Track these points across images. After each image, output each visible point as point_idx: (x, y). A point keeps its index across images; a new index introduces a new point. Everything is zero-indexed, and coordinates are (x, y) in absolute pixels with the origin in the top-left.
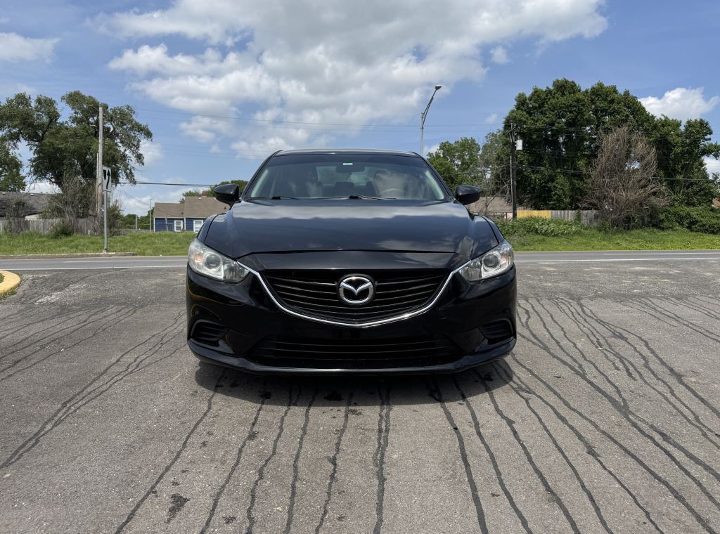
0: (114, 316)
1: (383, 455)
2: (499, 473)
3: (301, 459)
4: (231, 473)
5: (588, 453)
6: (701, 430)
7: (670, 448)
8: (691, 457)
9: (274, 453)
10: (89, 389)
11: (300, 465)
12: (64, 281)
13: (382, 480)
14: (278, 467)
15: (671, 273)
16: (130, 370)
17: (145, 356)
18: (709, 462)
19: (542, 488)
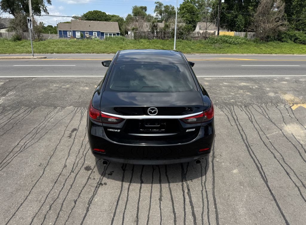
0: (22, 115)
1: (92, 199)
2: (125, 208)
3: (65, 201)
4: (41, 207)
5: (159, 199)
6: (203, 188)
7: (187, 197)
8: (191, 202)
9: (58, 198)
10: (4, 161)
11: (64, 203)
12: (7, 89)
13: (88, 210)
14: (57, 204)
15: (254, 87)
16: (21, 150)
17: (28, 142)
18: (195, 204)
19: (136, 215)
